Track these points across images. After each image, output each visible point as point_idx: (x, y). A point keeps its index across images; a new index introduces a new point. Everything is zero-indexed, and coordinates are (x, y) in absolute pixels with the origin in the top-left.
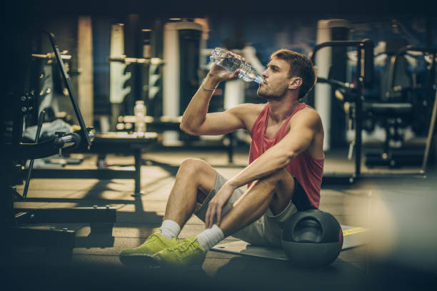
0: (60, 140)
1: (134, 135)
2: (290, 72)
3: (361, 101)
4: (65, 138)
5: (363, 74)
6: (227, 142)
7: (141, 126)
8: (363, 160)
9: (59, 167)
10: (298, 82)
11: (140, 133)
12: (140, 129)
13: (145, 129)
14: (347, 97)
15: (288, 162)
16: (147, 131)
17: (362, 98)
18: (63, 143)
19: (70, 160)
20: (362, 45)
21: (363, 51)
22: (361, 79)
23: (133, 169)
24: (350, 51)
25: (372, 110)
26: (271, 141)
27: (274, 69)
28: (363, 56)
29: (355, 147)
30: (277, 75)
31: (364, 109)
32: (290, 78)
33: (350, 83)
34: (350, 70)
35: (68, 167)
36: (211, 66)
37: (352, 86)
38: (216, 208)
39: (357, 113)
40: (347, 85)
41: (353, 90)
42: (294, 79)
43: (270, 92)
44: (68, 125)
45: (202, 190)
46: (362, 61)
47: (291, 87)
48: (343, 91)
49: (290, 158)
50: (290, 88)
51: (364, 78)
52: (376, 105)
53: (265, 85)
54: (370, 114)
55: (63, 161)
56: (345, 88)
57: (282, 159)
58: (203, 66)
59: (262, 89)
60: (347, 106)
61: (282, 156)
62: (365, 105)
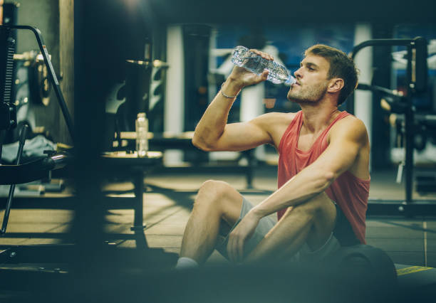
0: (50, 160)
1: (135, 155)
2: (329, 71)
3: (412, 112)
4: (55, 158)
5: (414, 79)
6: (244, 162)
7: (143, 143)
8: (415, 183)
9: (37, 194)
10: (339, 83)
11: (142, 152)
12: (141, 148)
13: (146, 148)
14: (395, 108)
15: (326, 184)
16: (150, 149)
17: (414, 108)
18: (53, 163)
19: (49, 186)
20: (413, 43)
21: (414, 51)
22: (412, 86)
23: (133, 196)
24: (395, 51)
25: (425, 123)
26: (305, 156)
27: (310, 67)
28: (414, 57)
29: (404, 168)
30: (314, 74)
31: (416, 122)
32: (329, 78)
33: (398, 90)
34: (395, 74)
35: (47, 195)
36: (227, 69)
37: (401, 94)
38: (238, 242)
39: (407, 127)
40: (395, 92)
41: (402, 99)
42: (335, 80)
43: (306, 95)
44: (50, 143)
45: (226, 220)
46: (414, 63)
47: (331, 90)
48: (390, 100)
49: (329, 180)
50: (329, 90)
51: (415, 84)
52: (429, 117)
53: (299, 87)
54: (424, 128)
55: (41, 188)
56: (392, 96)
57: (319, 182)
58: (213, 69)
59: (295, 92)
60: (393, 118)
61: (320, 179)
62: (417, 117)
